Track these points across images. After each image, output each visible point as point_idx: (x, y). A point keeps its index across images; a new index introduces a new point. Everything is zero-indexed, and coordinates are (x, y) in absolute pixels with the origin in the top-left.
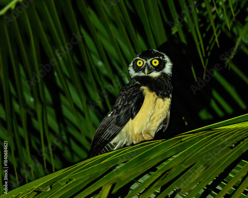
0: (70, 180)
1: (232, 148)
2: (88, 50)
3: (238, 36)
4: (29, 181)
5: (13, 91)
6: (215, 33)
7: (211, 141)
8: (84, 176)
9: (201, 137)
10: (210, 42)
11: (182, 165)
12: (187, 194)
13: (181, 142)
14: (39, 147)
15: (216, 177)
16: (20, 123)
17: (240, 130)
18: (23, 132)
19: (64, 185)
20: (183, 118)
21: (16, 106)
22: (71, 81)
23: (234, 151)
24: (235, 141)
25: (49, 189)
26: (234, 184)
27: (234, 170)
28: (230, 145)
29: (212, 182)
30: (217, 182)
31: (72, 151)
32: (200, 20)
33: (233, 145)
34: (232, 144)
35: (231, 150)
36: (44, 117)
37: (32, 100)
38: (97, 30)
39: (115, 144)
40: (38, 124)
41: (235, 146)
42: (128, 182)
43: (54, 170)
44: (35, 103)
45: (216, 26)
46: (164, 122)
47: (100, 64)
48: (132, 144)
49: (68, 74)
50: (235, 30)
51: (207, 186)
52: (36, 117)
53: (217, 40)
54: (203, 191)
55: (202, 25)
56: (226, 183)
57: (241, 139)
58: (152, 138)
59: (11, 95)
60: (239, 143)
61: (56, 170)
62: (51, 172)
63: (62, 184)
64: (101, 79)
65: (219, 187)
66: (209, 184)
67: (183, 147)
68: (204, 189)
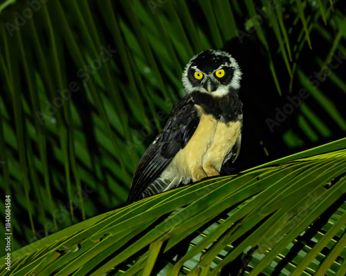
0: (105, 235)
1: (327, 187)
2: (131, 52)
3: (337, 31)
4: (50, 233)
5: (27, 109)
6: (305, 28)
7: (299, 178)
8: (125, 229)
9: (286, 172)
10: (299, 40)
11: (259, 213)
12: (270, 249)
13: (258, 179)
14: (63, 185)
15: (310, 226)
16: (36, 153)
17: (338, 161)
18: (41, 165)
19: (97, 243)
20: (261, 143)
21: (31, 130)
22: (106, 94)
23: (331, 191)
24: (332, 177)
25: (77, 249)
26: (334, 234)
27: (334, 216)
28: (324, 183)
29: (304, 232)
30: (312, 232)
31: (109, 191)
32: (284, 10)
33: (330, 184)
34: (328, 182)
35: (327, 190)
36: (71, 144)
37: (53, 121)
38: (142, 23)
39: (168, 181)
40: (61, 155)
41: (332, 185)
42: (185, 237)
43: (84, 218)
44: (58, 125)
45: (306, 18)
46: (234, 149)
47: (147, 70)
48: (191, 182)
49: (102, 85)
50: (332, 23)
51: (299, 238)
52: (59, 146)
53: (307, 38)
54: (291, 245)
55: (287, 16)
56: (324, 232)
57: (339, 174)
58: (218, 174)
59: (24, 115)
60: (337, 179)
61: (87, 218)
62: (80, 220)
63: (95, 242)
64: (147, 92)
65: (314, 240)
66: (302, 235)
67: (260, 186)
68: (293, 242)
